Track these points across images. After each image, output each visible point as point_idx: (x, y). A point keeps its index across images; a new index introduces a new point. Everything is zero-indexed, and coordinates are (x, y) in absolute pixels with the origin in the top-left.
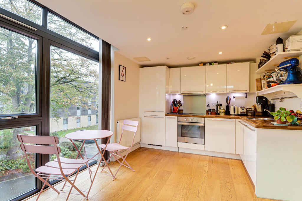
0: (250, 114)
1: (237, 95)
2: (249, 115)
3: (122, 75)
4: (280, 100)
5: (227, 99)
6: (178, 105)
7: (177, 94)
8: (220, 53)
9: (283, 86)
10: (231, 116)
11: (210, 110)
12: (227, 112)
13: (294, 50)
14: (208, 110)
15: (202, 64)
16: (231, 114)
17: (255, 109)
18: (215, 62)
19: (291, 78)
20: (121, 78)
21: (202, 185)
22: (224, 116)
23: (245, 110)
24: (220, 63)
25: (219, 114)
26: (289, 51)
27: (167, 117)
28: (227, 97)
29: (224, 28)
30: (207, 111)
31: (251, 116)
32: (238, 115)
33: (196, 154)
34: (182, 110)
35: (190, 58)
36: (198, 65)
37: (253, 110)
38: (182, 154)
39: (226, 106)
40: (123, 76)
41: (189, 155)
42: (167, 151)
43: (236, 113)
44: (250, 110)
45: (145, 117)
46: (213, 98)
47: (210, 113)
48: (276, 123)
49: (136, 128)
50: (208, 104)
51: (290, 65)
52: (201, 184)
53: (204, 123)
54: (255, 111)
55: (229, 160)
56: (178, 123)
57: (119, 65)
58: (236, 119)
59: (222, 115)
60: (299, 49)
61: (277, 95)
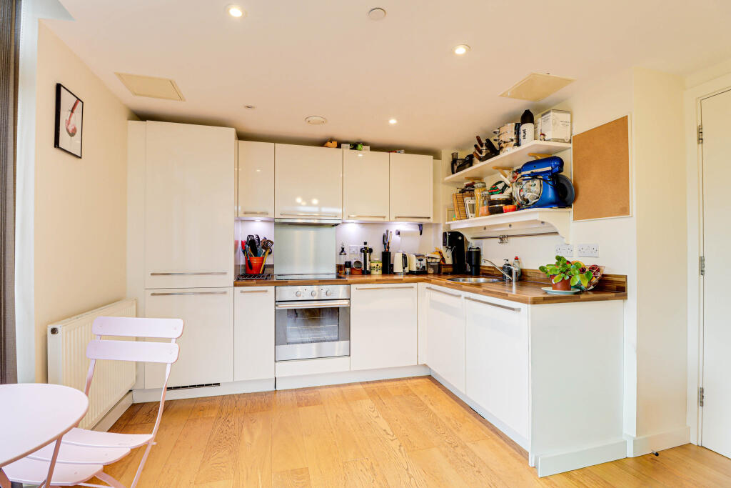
0: (431, 271)
1: (403, 226)
2: (429, 272)
3: (68, 131)
4: (499, 240)
5: (385, 237)
6: (264, 251)
7: (258, 219)
8: (393, 121)
9: (540, 211)
10: (395, 277)
11: (348, 264)
12: (387, 268)
13: (557, 140)
14: (343, 263)
15: (335, 144)
16: (395, 271)
17: (443, 259)
18: (365, 144)
19: (550, 194)
20: (65, 140)
21: (412, 479)
22: (380, 278)
23: (424, 263)
24: (375, 148)
25: (369, 273)
26: (549, 140)
27: (238, 289)
28: (385, 232)
29: (461, 50)
30: (339, 268)
31: (434, 274)
32: (411, 273)
33: (326, 387)
34: (272, 266)
35: (314, 118)
36: (322, 143)
37: (438, 261)
38: (289, 395)
39: (383, 253)
40: (72, 134)
41: (312, 394)
42: (239, 395)
43: (407, 270)
44: (434, 260)
45: (153, 294)
46: (353, 235)
47: (348, 270)
48: (551, 288)
49: (174, 347)
50: (343, 249)
51: (550, 168)
52: (410, 478)
53: (349, 299)
54: (442, 262)
55: (409, 383)
56: (276, 305)
57: (59, 87)
58: (419, 283)
59: (377, 274)
60: (564, 140)
61: (487, 230)
